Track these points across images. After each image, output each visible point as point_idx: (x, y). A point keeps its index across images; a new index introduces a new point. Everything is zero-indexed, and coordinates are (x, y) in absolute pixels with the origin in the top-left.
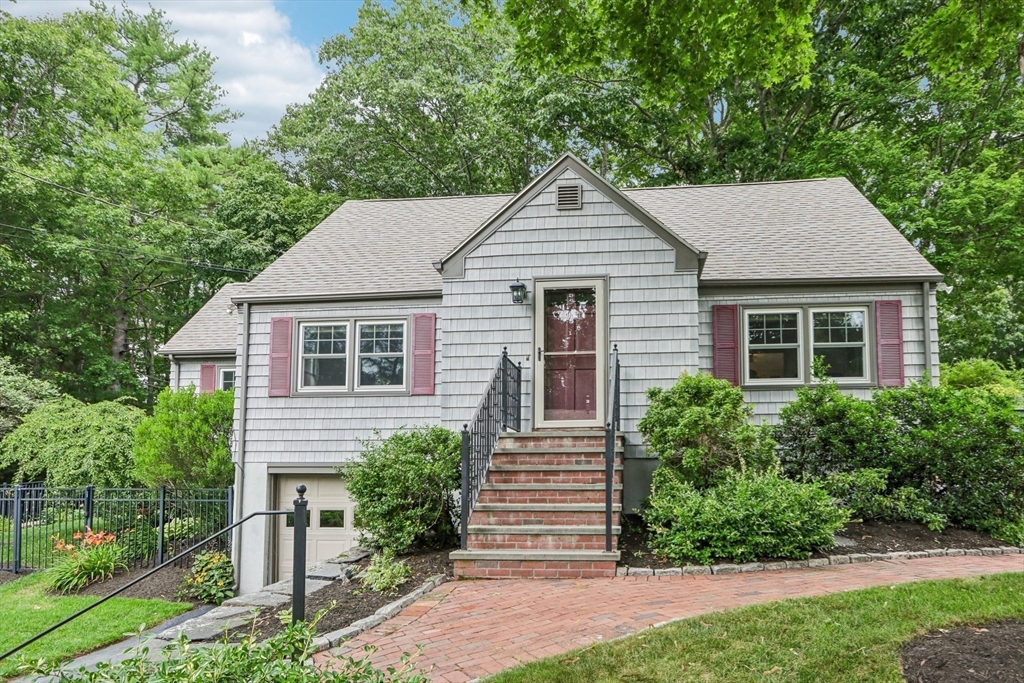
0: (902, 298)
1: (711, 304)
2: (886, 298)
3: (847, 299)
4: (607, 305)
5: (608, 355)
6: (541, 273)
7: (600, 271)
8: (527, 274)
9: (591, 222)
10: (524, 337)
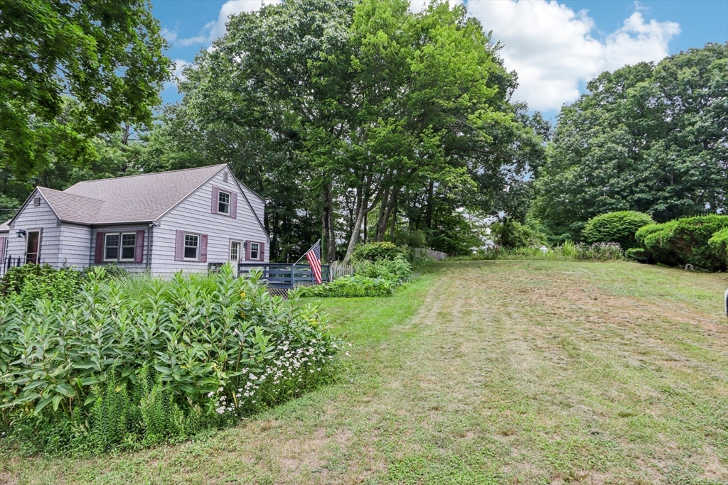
0: (144, 229)
1: (97, 232)
2: (141, 229)
3: (131, 230)
4: (41, 238)
5: (40, 254)
6: (29, 227)
7: (41, 226)
8: (26, 227)
9: (41, 210)
10: (24, 248)
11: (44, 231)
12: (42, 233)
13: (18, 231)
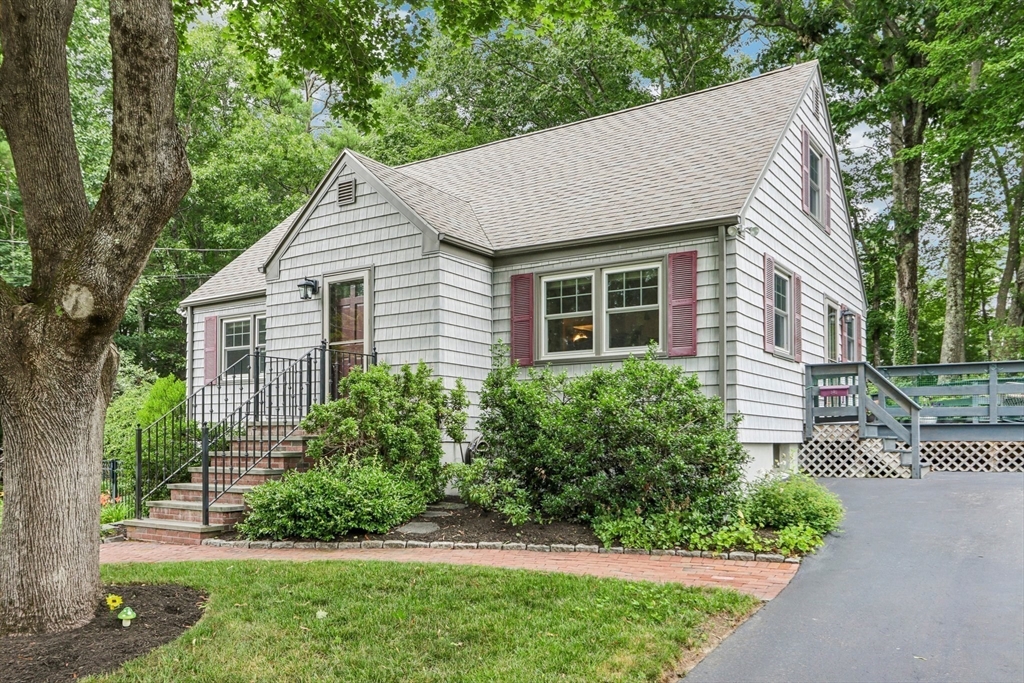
0: (698, 248)
1: (510, 274)
2: (681, 250)
3: (640, 255)
4: (373, 294)
5: (373, 343)
6: (328, 268)
7: (368, 262)
8: (319, 270)
9: (362, 214)
10: (317, 329)
11: (379, 274)
12: (373, 281)
13: (303, 282)
